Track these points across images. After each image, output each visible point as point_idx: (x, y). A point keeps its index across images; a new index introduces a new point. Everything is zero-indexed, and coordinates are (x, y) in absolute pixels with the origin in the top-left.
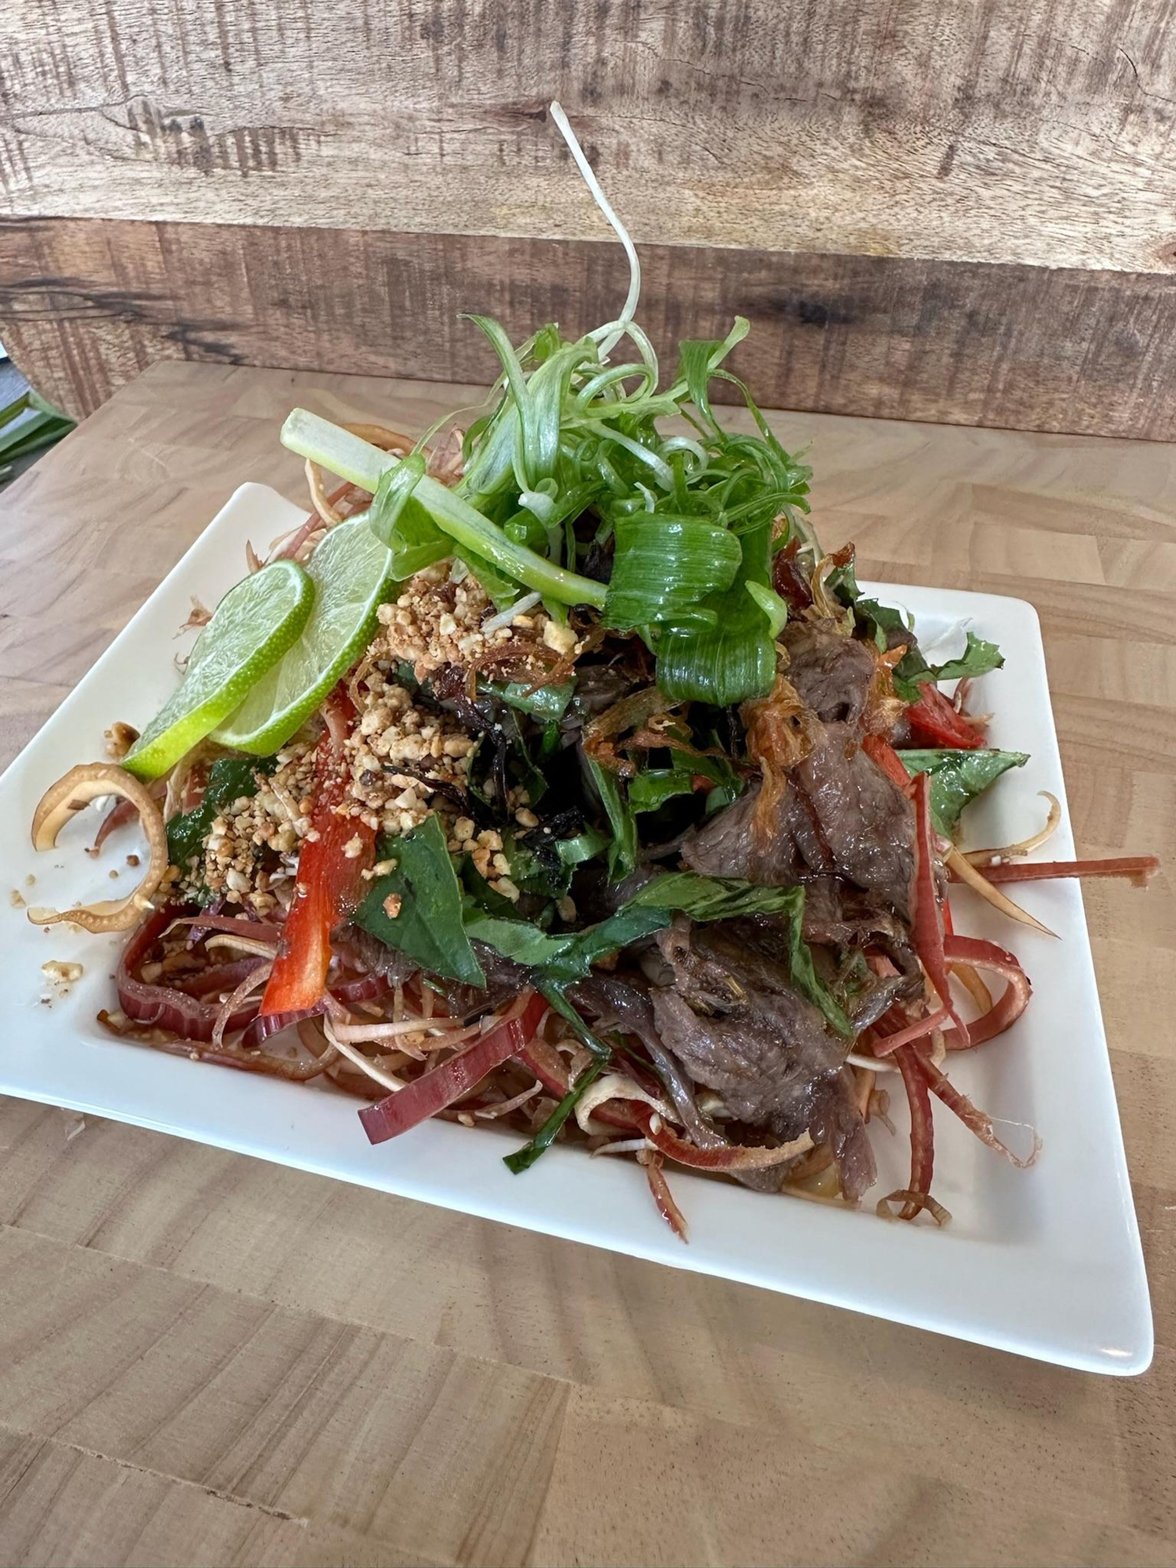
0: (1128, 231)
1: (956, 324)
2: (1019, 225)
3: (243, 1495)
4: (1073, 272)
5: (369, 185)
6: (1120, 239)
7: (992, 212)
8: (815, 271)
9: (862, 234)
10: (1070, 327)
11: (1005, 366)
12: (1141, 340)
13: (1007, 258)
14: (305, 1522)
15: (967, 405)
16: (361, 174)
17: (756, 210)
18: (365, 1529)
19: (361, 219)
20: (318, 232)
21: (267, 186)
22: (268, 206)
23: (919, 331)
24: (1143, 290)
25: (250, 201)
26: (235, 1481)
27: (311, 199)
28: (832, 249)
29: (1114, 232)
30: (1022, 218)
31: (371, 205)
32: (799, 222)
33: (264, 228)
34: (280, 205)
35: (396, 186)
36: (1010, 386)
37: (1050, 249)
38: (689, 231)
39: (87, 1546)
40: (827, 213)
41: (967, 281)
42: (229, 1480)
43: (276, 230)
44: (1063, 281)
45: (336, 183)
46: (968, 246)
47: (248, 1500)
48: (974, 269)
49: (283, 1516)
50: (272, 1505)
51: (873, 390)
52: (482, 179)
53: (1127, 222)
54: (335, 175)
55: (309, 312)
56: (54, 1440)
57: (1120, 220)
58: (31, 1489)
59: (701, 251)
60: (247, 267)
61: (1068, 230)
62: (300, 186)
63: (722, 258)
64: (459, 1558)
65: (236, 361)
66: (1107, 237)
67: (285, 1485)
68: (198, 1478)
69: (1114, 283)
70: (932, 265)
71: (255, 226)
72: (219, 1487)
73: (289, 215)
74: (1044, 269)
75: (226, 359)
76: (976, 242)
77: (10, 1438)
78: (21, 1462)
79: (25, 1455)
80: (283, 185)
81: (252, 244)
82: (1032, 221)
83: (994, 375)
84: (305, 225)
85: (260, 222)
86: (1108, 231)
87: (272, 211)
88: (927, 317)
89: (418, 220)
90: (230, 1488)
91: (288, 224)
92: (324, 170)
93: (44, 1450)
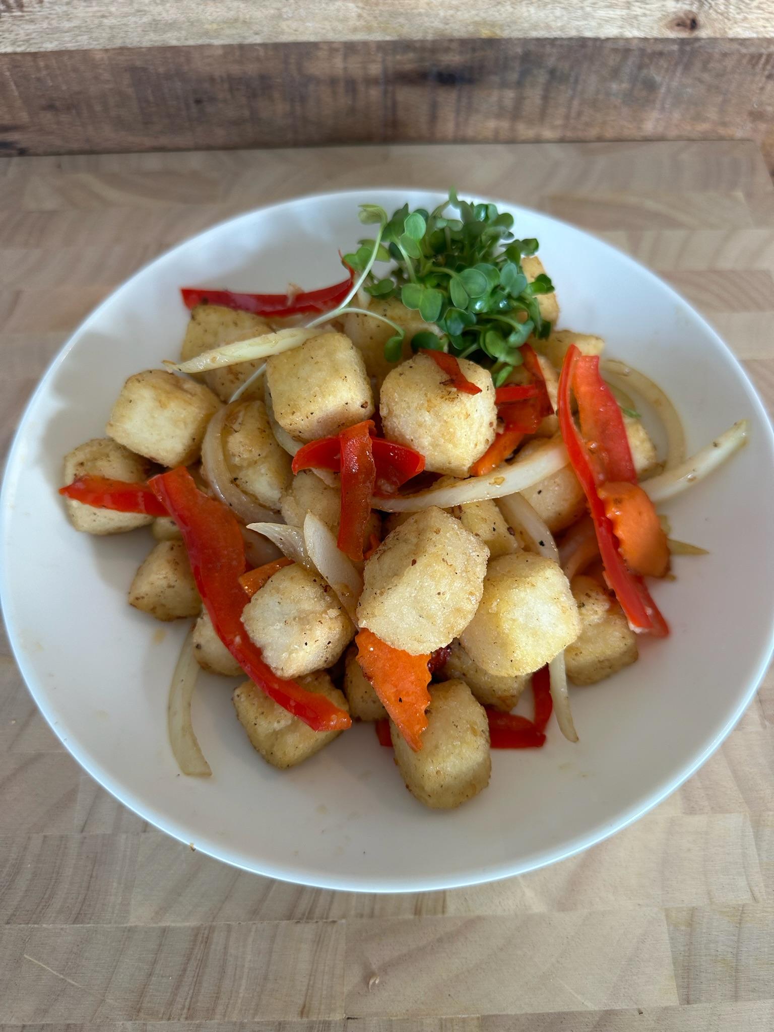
0: (648, 12)
1: (542, 77)
2: (580, 13)
3: (312, 918)
4: (615, 40)
5: (103, 16)
6: (643, 18)
7: (562, 5)
8: (447, 50)
9: (476, 23)
10: (615, 73)
11: (576, 103)
12: (658, 79)
13: (573, 33)
14: (344, 921)
15: (553, 127)
16: (96, 9)
17: (402, 13)
18: (372, 915)
19: (101, 41)
20: (70, 53)
21: (18, 23)
22: (22, 36)
23: (519, 84)
24: (659, 47)
25: (6, 35)
26: (306, 914)
27: (57, 30)
28: (456, 35)
29: (639, 13)
30: (582, 8)
31: (108, 30)
32: (433, 19)
33: (24, 54)
34: (34, 35)
35: (126, 15)
36: (579, 114)
37: (600, 26)
38: (355, 30)
39: (250, 961)
40: (451, 12)
41: (548, 49)
42: (303, 914)
43: (34, 55)
44: (609, 45)
45: (76, 17)
46: (548, 27)
47: (315, 920)
48: (553, 41)
49: (334, 922)
50: (327, 918)
51: (492, 124)
52: (193, 6)
53: (648, 6)
54: (75, 11)
55: (74, 111)
56: (214, 923)
57: (643, 6)
58: (213, 947)
59: (365, 44)
60: (16, 83)
61: (611, 13)
62: (46, 21)
63: (382, 47)
64: (415, 914)
65: (22, 152)
66: (636, 17)
67: (330, 909)
68: (289, 917)
69: (641, 45)
70: (525, 41)
71: (15, 53)
72: (300, 919)
73: (42, 43)
74: (596, 40)
75: (13, 152)
76: (553, 24)
77: (193, 929)
78: (203, 937)
79: (204, 934)
80: (32, 21)
81: (16, 67)
82: (588, 9)
83: (569, 107)
84: (56, 49)
85: (19, 50)
86: (635, 13)
87: (27, 41)
88: (524, 73)
89: (147, 38)
90: (305, 917)
91: (42, 50)
92: (65, 8)
93: (212, 929)
